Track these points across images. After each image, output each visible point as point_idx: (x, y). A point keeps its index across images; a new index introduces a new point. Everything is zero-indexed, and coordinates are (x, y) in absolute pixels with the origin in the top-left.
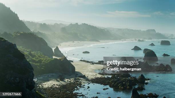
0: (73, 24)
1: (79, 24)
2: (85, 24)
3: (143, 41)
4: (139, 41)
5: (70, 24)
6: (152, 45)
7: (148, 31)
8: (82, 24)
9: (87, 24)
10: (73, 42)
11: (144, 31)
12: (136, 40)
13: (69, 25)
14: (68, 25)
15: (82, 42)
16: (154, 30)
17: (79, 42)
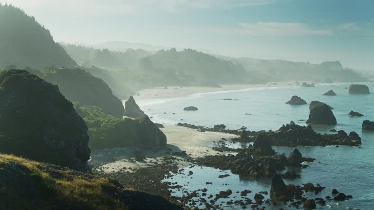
0: (166, 50)
1: (178, 50)
2: (191, 50)
3: (312, 85)
4: (305, 85)
5: (160, 51)
6: (331, 93)
7: (326, 64)
8: (185, 49)
9: (195, 51)
10: (166, 88)
11: (317, 65)
12: (298, 84)
13: (157, 52)
14: (155, 53)
15: (184, 88)
16: (338, 63)
17: (179, 87)
